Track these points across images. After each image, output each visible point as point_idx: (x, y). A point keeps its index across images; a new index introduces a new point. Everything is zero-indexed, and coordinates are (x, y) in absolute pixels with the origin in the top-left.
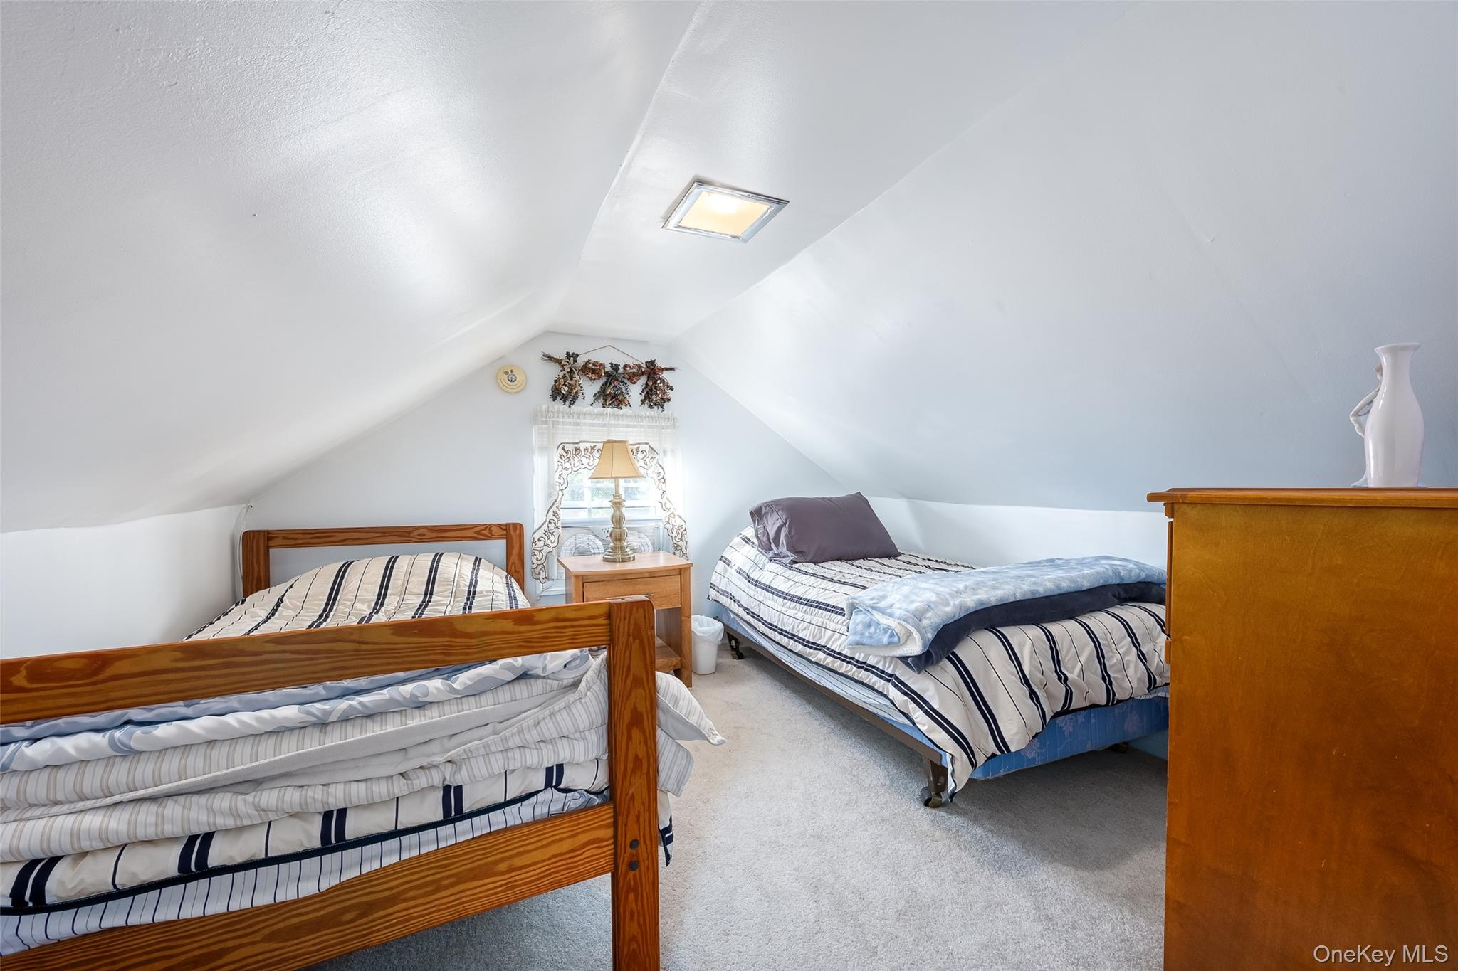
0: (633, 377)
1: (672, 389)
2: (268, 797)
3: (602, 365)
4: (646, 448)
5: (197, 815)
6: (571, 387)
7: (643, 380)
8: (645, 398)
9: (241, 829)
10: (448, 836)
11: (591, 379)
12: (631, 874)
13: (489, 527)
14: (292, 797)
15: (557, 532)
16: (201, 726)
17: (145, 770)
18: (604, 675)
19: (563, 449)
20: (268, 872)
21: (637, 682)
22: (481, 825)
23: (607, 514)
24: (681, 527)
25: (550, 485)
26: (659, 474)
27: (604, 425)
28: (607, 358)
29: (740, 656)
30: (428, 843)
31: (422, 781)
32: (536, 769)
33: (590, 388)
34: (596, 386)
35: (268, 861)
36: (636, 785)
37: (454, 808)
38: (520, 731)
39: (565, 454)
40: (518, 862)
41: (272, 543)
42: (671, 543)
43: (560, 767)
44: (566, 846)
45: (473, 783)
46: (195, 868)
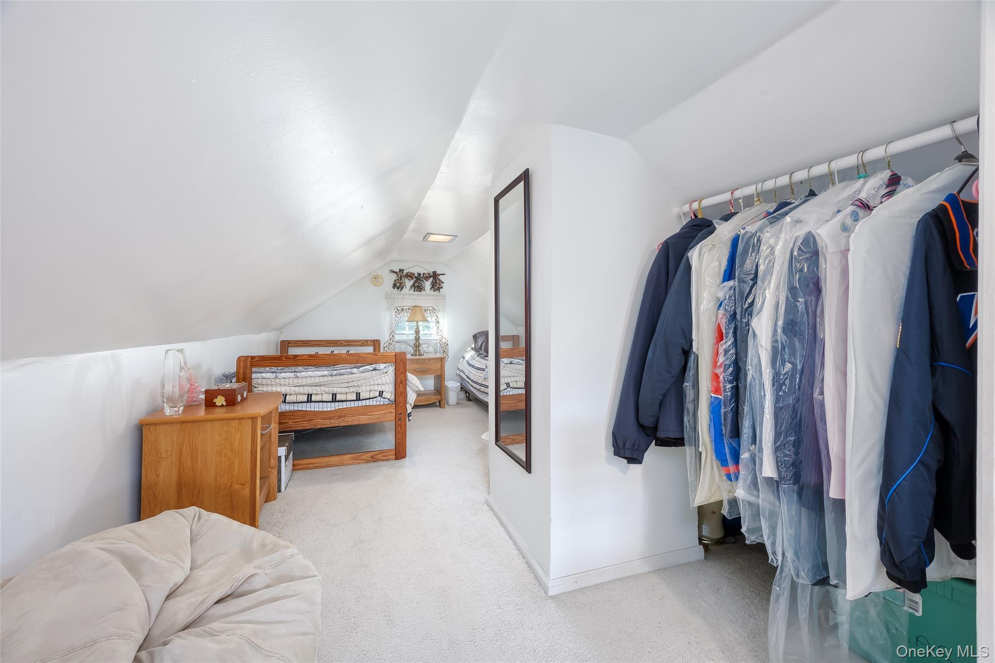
0: (427, 278)
1: (443, 283)
2: (323, 388)
3: (414, 274)
4: (431, 308)
5: (310, 390)
6: (401, 284)
7: (431, 279)
8: (432, 287)
9: (318, 394)
10: (356, 404)
11: (409, 280)
12: (399, 422)
13: (367, 341)
14: (327, 389)
15: (393, 343)
16: (310, 373)
17: (300, 381)
18: (394, 371)
19: (397, 309)
20: (321, 404)
21: (402, 373)
22: (364, 403)
23: (413, 337)
24: (446, 343)
25: (391, 324)
26: (436, 320)
27: (414, 299)
28: (416, 271)
29: (470, 400)
30: (353, 404)
31: (352, 389)
32: (377, 391)
33: (409, 283)
34: (412, 282)
35: (322, 402)
36: (401, 399)
37: (358, 397)
38: (373, 381)
39: (397, 311)
40: (372, 414)
41: (290, 345)
42: (442, 351)
43: (382, 392)
44: (383, 412)
45: (363, 392)
46: (309, 400)
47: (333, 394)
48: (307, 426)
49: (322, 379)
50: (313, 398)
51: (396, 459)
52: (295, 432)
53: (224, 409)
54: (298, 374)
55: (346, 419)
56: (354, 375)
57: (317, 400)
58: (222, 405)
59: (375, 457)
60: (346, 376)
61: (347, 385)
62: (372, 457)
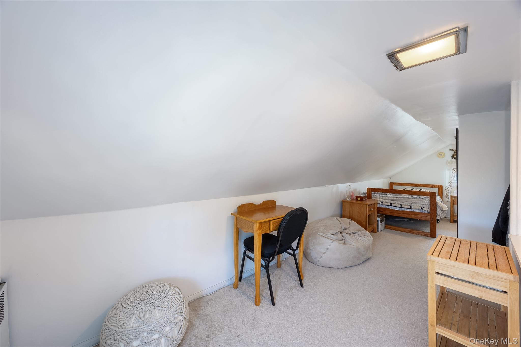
2: (396, 202)
5: (391, 202)
9: (394, 204)
10: (411, 210)
13: (434, 185)
14: (398, 202)
16: (391, 196)
17: (388, 198)
18: (429, 200)
19: (454, 170)
22: (414, 210)
30: (409, 210)
31: (408, 204)
32: (420, 207)
35: (396, 207)
36: (433, 212)
37: (411, 208)
38: (419, 202)
39: (454, 171)
40: (418, 215)
41: (394, 184)
43: (423, 207)
44: (424, 216)
45: (413, 206)
46: (391, 205)
47: (400, 205)
48: (390, 214)
49: (396, 199)
50: (392, 205)
51: (430, 237)
52: (386, 215)
53: (360, 201)
54: (387, 196)
55: (406, 215)
56: (410, 199)
57: (394, 206)
58: (359, 201)
59: (420, 233)
60: (406, 199)
61: (406, 202)
62: (418, 233)
